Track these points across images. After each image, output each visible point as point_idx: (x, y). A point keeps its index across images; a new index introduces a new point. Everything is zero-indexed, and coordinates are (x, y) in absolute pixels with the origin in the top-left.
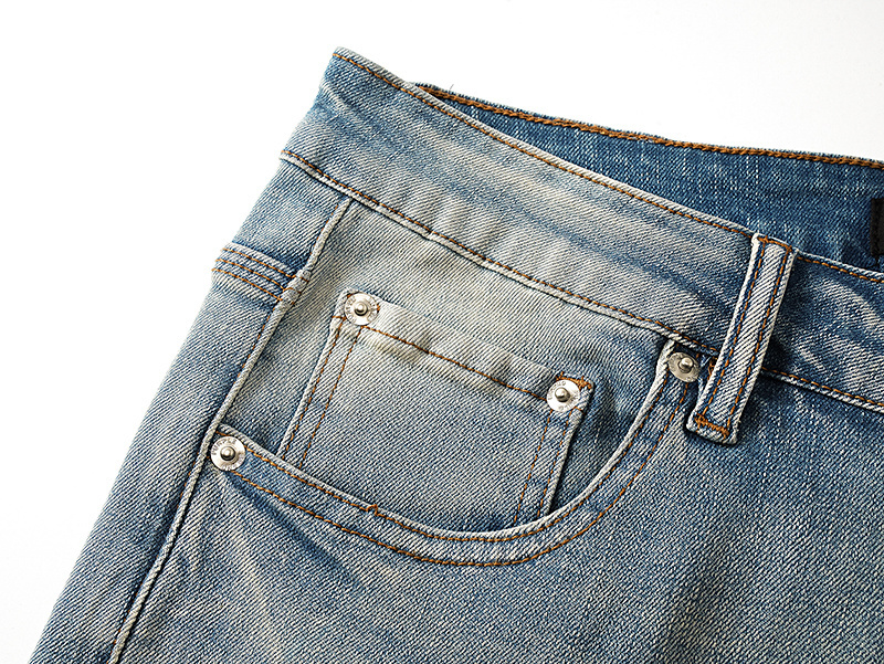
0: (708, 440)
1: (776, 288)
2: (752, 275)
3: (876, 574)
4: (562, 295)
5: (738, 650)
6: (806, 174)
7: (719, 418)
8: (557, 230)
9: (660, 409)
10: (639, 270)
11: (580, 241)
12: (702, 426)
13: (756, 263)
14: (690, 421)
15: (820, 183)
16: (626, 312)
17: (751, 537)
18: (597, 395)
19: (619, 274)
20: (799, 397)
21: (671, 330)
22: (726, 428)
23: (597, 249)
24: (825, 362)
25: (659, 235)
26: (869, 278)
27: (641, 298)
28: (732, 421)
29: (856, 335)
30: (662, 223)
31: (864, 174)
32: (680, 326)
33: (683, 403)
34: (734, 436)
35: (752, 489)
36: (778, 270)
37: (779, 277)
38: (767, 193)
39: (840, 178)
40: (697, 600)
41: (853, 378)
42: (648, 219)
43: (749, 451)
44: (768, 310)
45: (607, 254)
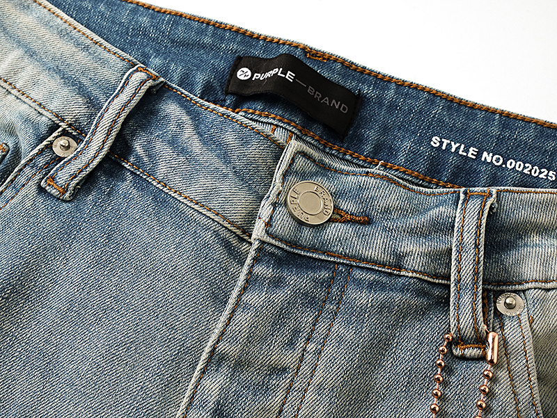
0: (52, 195)
1: (129, 101)
2: (119, 91)
3: (128, 301)
4: (8, 87)
5: (28, 336)
6: (201, 32)
7: (61, 182)
8: (19, 43)
9: (27, 170)
10: (57, 77)
11: (31, 54)
12: (49, 185)
13: (125, 82)
14: (43, 181)
15: (207, 40)
16: (40, 105)
17: (58, 263)
18: (8, 156)
19: (44, 77)
20: (129, 177)
21: (63, 120)
22: (64, 189)
23: (40, 60)
24: (150, 156)
25: (81, 56)
26: (202, 106)
27: (51, 95)
28: (69, 185)
29: (173, 142)
30: (86, 48)
31: (239, 38)
32: (69, 119)
33: (46, 168)
34: (67, 194)
35: (68, 232)
36: (136, 89)
37: (135, 94)
38: (173, 41)
39: (222, 39)
40: (7, 298)
41: (162, 170)
42: (78, 45)
43: (77, 207)
44: (119, 115)
45: (44, 64)
